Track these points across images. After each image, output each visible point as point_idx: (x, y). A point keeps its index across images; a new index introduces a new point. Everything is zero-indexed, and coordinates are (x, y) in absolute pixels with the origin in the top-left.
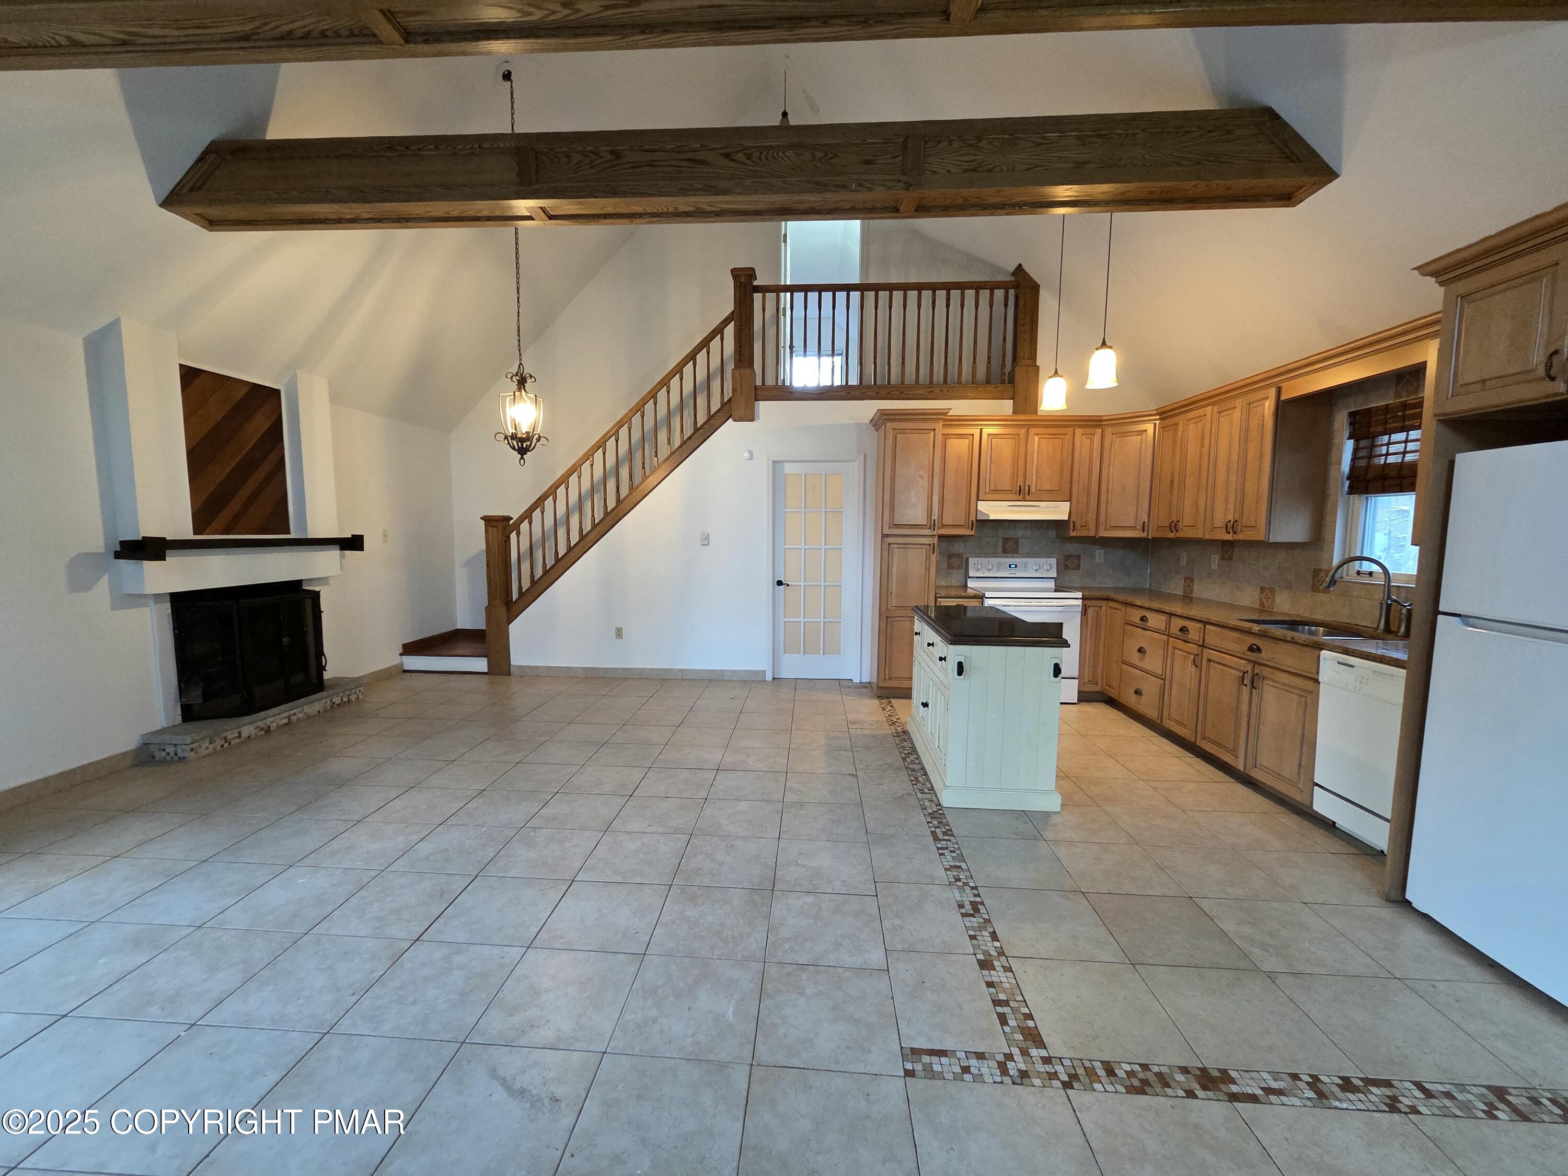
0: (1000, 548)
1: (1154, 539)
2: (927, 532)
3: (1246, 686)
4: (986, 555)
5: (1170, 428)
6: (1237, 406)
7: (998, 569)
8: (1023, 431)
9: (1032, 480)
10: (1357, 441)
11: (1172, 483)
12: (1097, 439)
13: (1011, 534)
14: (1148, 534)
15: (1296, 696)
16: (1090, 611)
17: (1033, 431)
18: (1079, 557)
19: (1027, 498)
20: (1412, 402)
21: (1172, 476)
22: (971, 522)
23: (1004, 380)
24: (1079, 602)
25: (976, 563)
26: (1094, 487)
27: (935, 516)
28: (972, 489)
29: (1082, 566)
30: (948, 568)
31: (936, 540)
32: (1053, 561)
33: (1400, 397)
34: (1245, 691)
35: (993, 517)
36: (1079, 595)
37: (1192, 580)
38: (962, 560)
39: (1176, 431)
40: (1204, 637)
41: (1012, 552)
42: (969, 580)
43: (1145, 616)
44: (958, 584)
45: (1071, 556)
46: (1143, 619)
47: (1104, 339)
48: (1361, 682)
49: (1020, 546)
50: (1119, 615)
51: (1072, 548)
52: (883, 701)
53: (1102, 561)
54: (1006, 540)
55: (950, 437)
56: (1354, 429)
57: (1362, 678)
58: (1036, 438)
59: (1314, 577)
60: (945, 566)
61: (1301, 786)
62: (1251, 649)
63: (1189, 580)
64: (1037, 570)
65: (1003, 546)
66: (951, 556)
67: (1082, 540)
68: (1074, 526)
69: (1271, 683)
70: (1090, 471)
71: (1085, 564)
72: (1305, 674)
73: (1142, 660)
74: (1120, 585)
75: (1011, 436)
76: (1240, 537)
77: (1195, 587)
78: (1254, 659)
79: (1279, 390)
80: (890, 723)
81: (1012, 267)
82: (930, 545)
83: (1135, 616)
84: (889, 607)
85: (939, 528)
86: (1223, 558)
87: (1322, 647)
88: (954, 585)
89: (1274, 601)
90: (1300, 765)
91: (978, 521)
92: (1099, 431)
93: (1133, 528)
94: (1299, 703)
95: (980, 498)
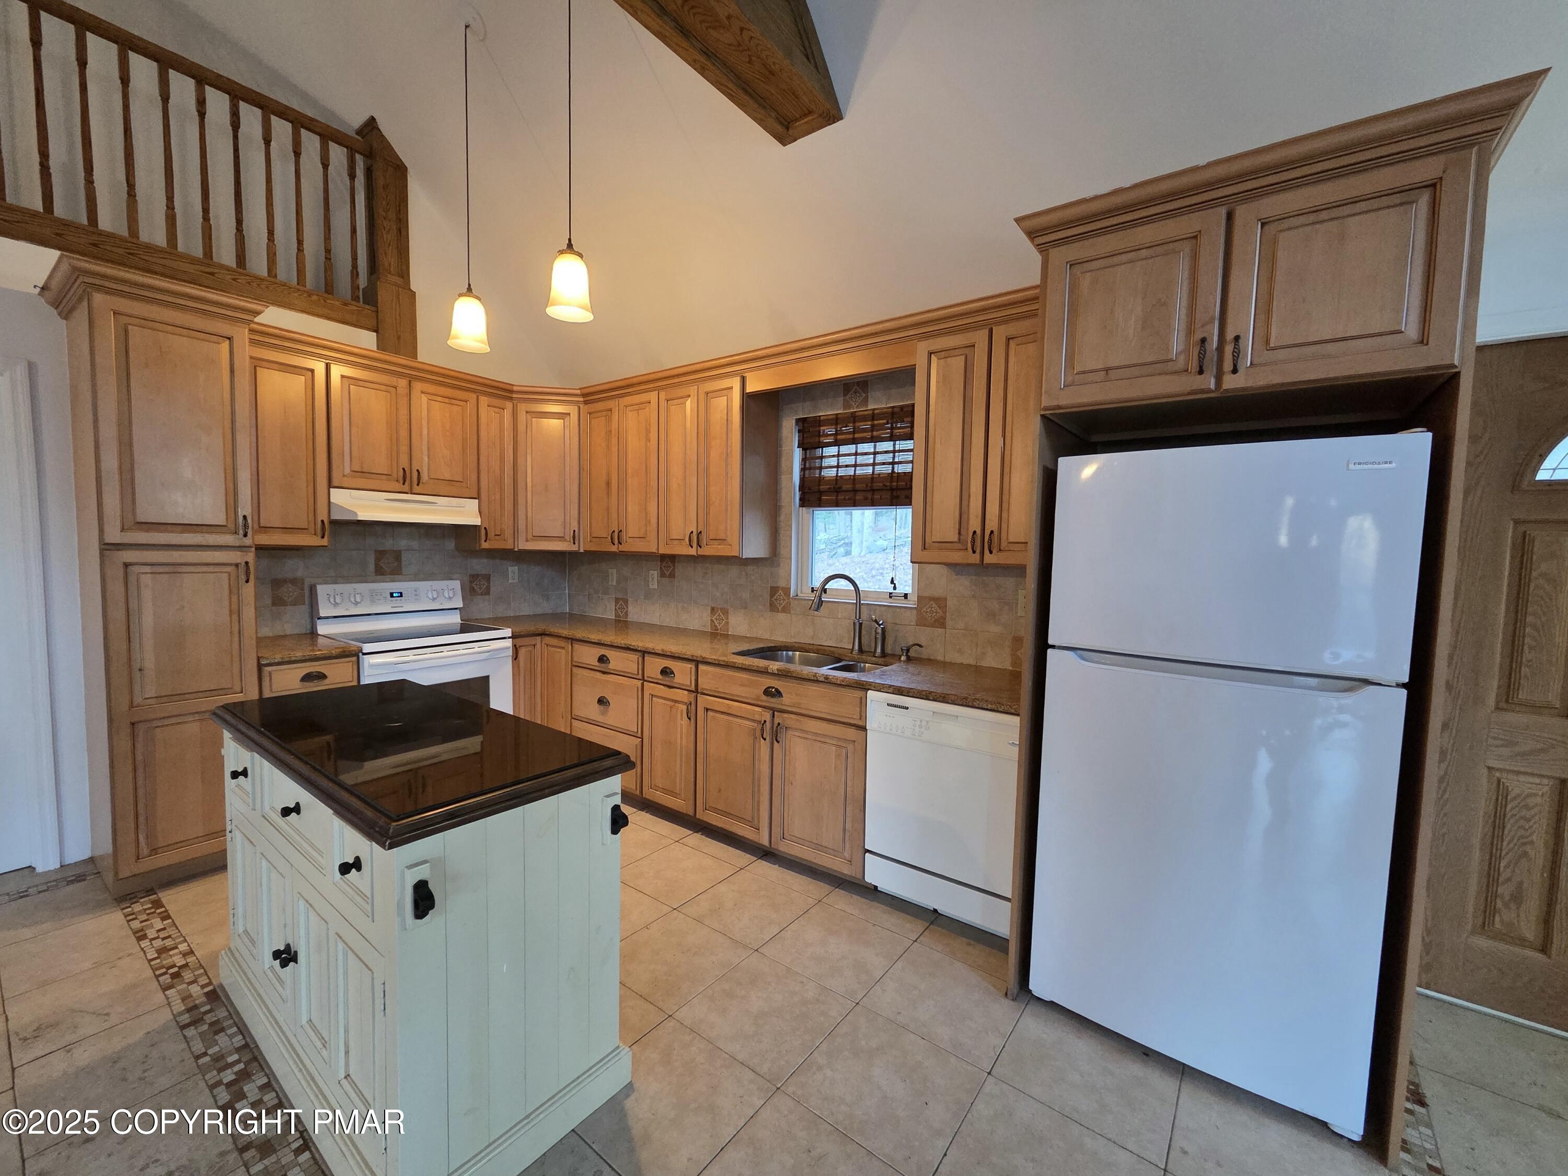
0: (372, 567)
1: (587, 552)
2: (229, 539)
3: (765, 739)
4: (347, 580)
5: (599, 414)
6: (692, 394)
7: (373, 601)
8: (403, 383)
9: (422, 462)
10: (805, 449)
11: (608, 484)
12: (507, 414)
13: (388, 544)
14: (579, 546)
15: (834, 748)
16: (522, 652)
17: (418, 386)
18: (488, 578)
19: (416, 489)
20: (862, 413)
21: (608, 474)
22: (319, 523)
23: (358, 297)
24: (508, 643)
25: (332, 593)
26: (508, 481)
27: (245, 508)
28: (318, 466)
29: (492, 589)
30: (274, 604)
31: (250, 557)
32: (457, 584)
33: (849, 407)
34: (764, 746)
35: (363, 516)
36: (508, 632)
37: (626, 601)
38: (303, 589)
39: (609, 420)
40: (697, 680)
41: (392, 573)
42: (319, 622)
43: (603, 656)
44: (296, 631)
45: (478, 575)
46: (602, 659)
47: (570, 240)
48: (920, 727)
49: (403, 564)
50: (562, 655)
51: (479, 565)
52: (137, 907)
53: (517, 581)
54: (380, 554)
55: (265, 364)
56: (803, 438)
57: (921, 721)
58: (424, 398)
59: (772, 596)
60: (269, 602)
61: (847, 855)
62: (767, 692)
63: (622, 603)
64: (434, 599)
65: (376, 565)
66: (277, 583)
67: (492, 554)
68: (486, 534)
69: (797, 734)
70: (502, 459)
71: (496, 586)
72: (842, 720)
73: (604, 713)
74: (539, 611)
75: (383, 387)
76: (707, 551)
77: (630, 608)
78: (772, 705)
79: (743, 380)
80: (166, 979)
81: (357, 121)
82: (237, 565)
83: (589, 655)
84: (138, 700)
85: (255, 532)
86: (662, 575)
87: (867, 687)
88: (288, 632)
89: (727, 623)
90: (844, 830)
91: (334, 523)
92: (509, 405)
93: (561, 538)
94: (838, 756)
95: (335, 483)
